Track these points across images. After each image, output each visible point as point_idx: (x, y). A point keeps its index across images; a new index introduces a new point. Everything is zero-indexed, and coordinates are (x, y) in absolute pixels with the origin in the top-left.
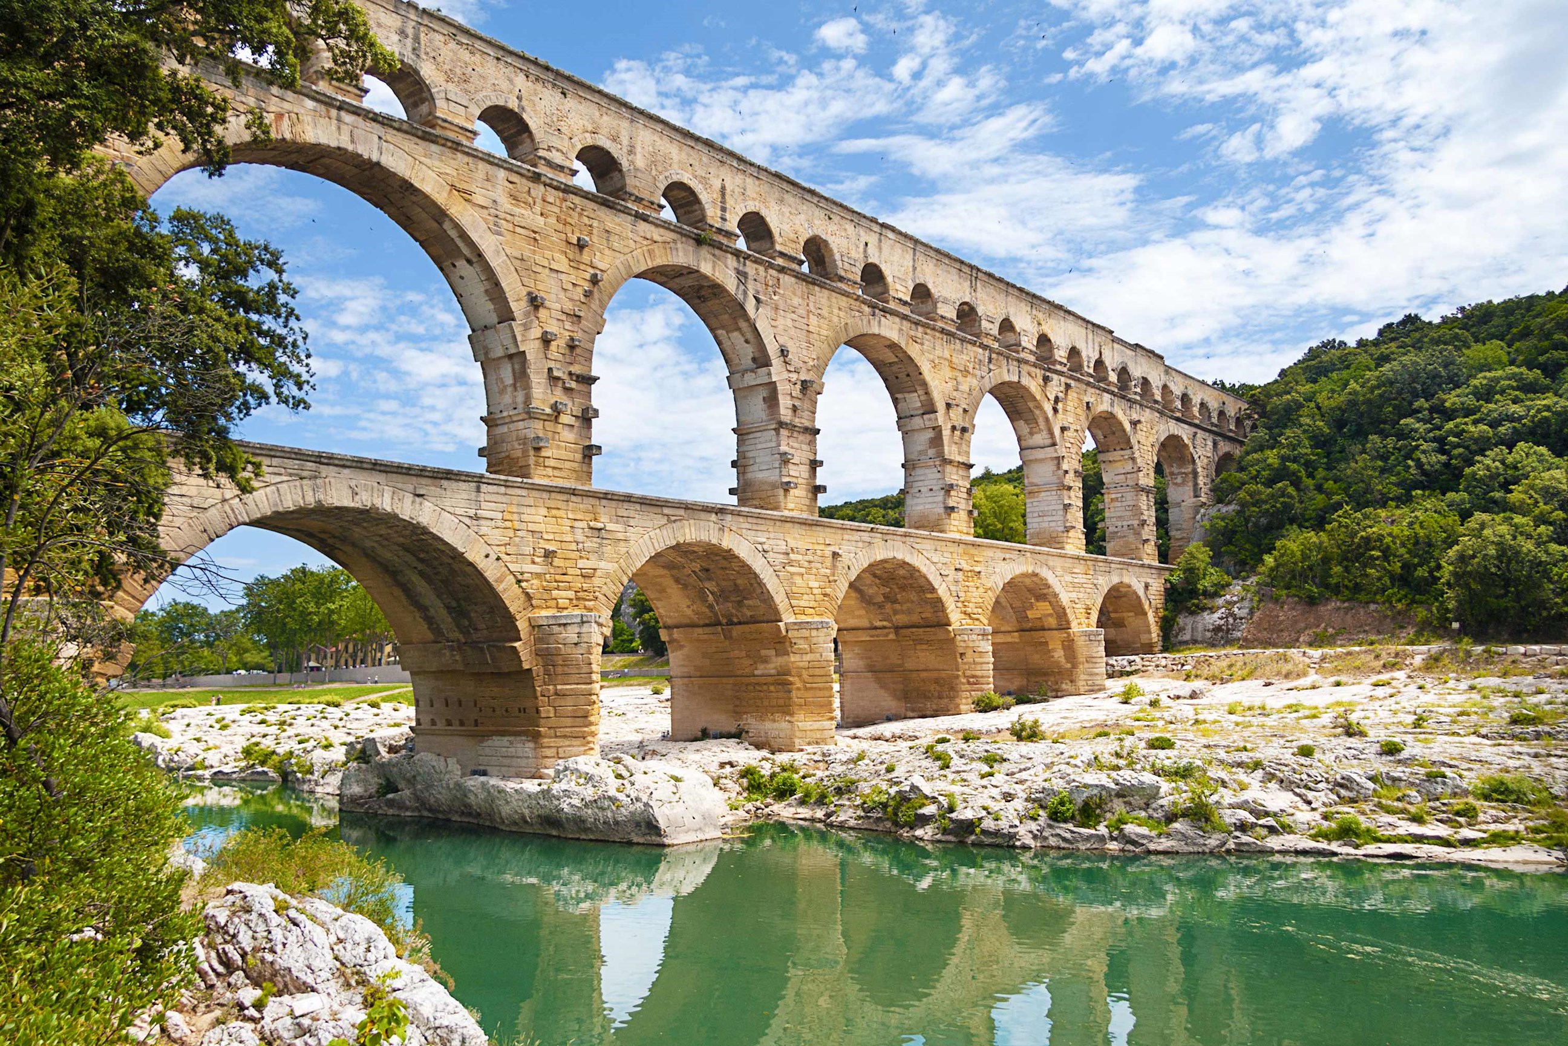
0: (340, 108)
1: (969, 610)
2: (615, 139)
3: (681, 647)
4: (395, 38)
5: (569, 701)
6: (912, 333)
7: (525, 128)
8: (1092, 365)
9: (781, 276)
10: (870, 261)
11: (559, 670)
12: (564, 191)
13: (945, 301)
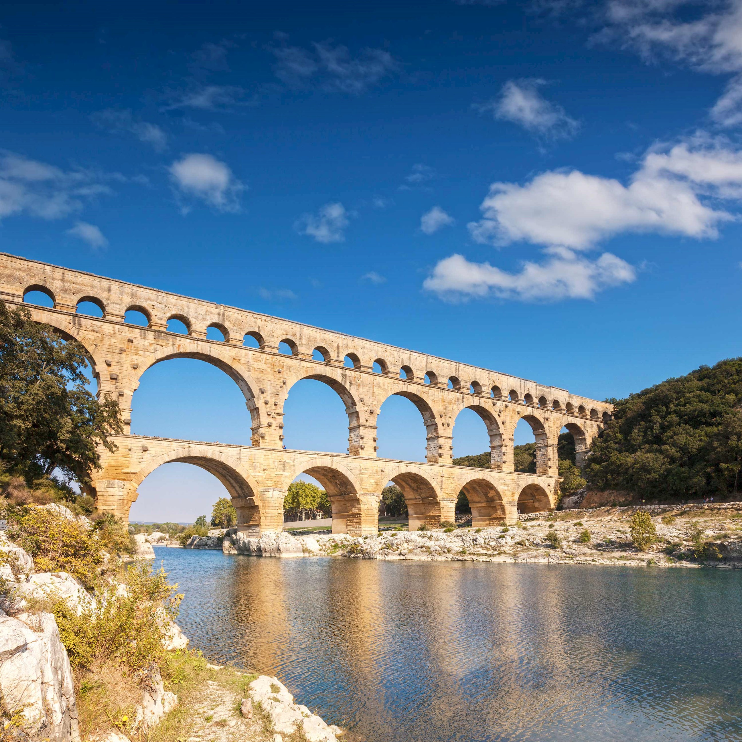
0: (198, 340)
1: (447, 492)
2: (294, 335)
3: (334, 503)
4: (216, 316)
5: (270, 515)
6: (424, 390)
7: (261, 337)
8: (523, 396)
9: (361, 374)
10: (405, 365)
11: (267, 505)
12: (273, 355)
13: (443, 376)
